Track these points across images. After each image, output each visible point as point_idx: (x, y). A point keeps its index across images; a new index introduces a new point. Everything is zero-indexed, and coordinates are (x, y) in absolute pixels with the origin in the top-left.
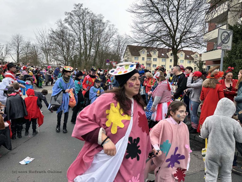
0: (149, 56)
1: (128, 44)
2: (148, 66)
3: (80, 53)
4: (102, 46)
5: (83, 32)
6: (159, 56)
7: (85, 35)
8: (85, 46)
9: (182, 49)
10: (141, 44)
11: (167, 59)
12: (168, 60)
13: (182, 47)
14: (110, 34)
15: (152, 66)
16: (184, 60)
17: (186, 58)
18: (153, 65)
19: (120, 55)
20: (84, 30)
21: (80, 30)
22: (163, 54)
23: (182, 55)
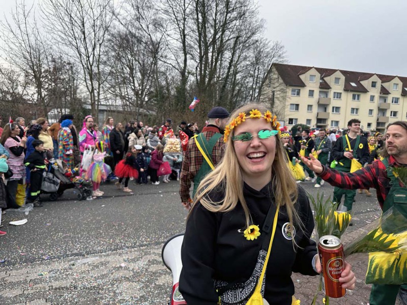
0: (325, 87)
2: (321, 111)
3: (183, 73)
6: (346, 90)
11: (362, 96)
12: (365, 98)
15: (330, 109)
16: (401, 100)
17: (404, 93)
18: (333, 108)
22: (353, 84)
23: (395, 86)
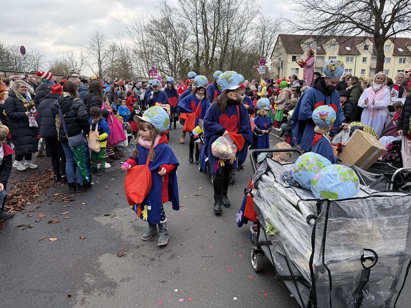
0: (322, 53)
1: (281, 33)
3: (197, 55)
4: (234, 39)
5: (202, 17)
6: (340, 54)
7: (205, 22)
8: (206, 43)
9: (393, 36)
10: (311, 31)
11: (355, 57)
13: (394, 31)
14: (246, 16)
16: (393, 59)
17: (396, 53)
19: (265, 55)
20: (203, 13)
21: (197, 15)
22: (348, 49)
23: (388, 47)
